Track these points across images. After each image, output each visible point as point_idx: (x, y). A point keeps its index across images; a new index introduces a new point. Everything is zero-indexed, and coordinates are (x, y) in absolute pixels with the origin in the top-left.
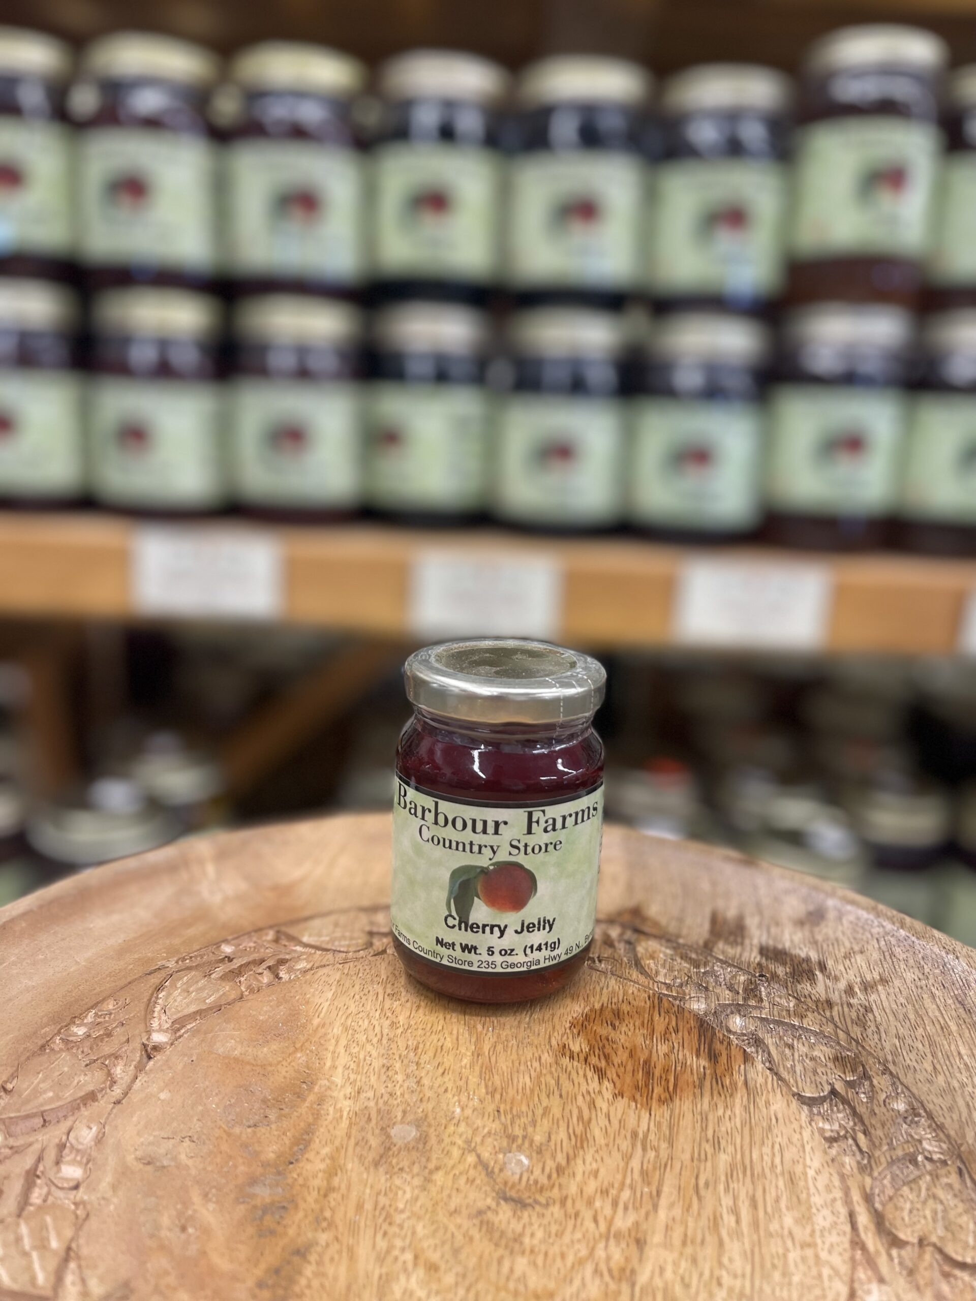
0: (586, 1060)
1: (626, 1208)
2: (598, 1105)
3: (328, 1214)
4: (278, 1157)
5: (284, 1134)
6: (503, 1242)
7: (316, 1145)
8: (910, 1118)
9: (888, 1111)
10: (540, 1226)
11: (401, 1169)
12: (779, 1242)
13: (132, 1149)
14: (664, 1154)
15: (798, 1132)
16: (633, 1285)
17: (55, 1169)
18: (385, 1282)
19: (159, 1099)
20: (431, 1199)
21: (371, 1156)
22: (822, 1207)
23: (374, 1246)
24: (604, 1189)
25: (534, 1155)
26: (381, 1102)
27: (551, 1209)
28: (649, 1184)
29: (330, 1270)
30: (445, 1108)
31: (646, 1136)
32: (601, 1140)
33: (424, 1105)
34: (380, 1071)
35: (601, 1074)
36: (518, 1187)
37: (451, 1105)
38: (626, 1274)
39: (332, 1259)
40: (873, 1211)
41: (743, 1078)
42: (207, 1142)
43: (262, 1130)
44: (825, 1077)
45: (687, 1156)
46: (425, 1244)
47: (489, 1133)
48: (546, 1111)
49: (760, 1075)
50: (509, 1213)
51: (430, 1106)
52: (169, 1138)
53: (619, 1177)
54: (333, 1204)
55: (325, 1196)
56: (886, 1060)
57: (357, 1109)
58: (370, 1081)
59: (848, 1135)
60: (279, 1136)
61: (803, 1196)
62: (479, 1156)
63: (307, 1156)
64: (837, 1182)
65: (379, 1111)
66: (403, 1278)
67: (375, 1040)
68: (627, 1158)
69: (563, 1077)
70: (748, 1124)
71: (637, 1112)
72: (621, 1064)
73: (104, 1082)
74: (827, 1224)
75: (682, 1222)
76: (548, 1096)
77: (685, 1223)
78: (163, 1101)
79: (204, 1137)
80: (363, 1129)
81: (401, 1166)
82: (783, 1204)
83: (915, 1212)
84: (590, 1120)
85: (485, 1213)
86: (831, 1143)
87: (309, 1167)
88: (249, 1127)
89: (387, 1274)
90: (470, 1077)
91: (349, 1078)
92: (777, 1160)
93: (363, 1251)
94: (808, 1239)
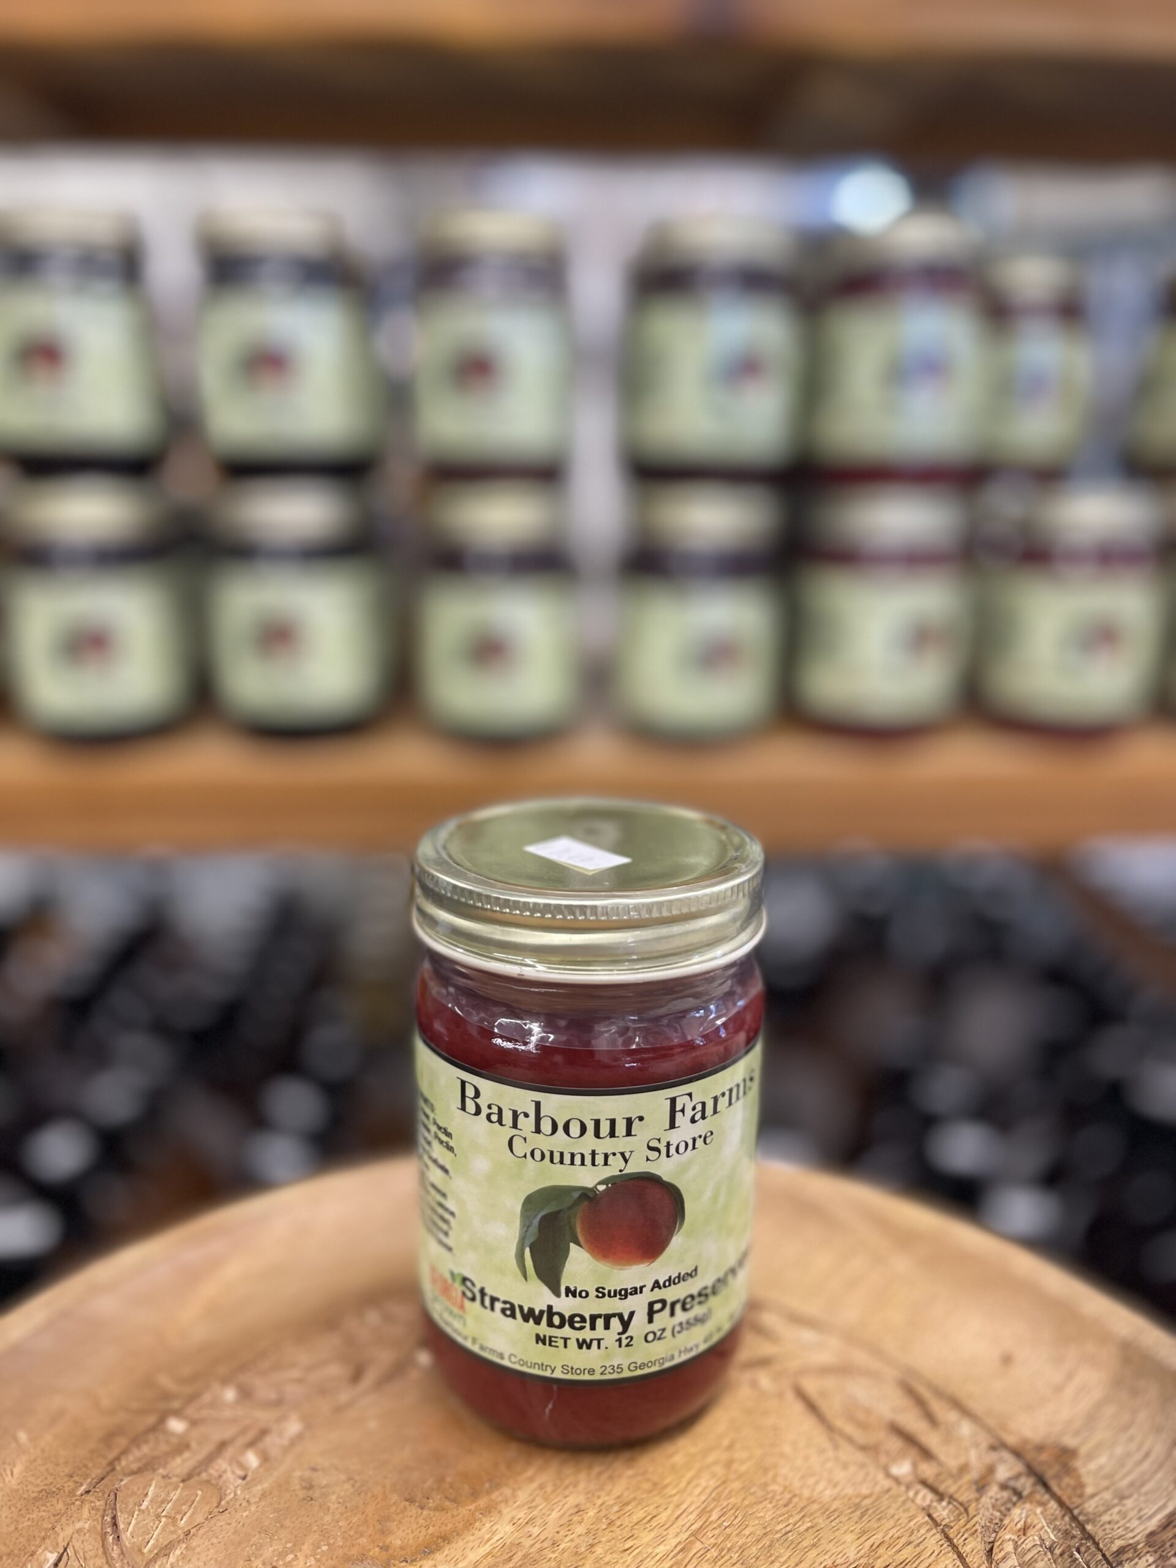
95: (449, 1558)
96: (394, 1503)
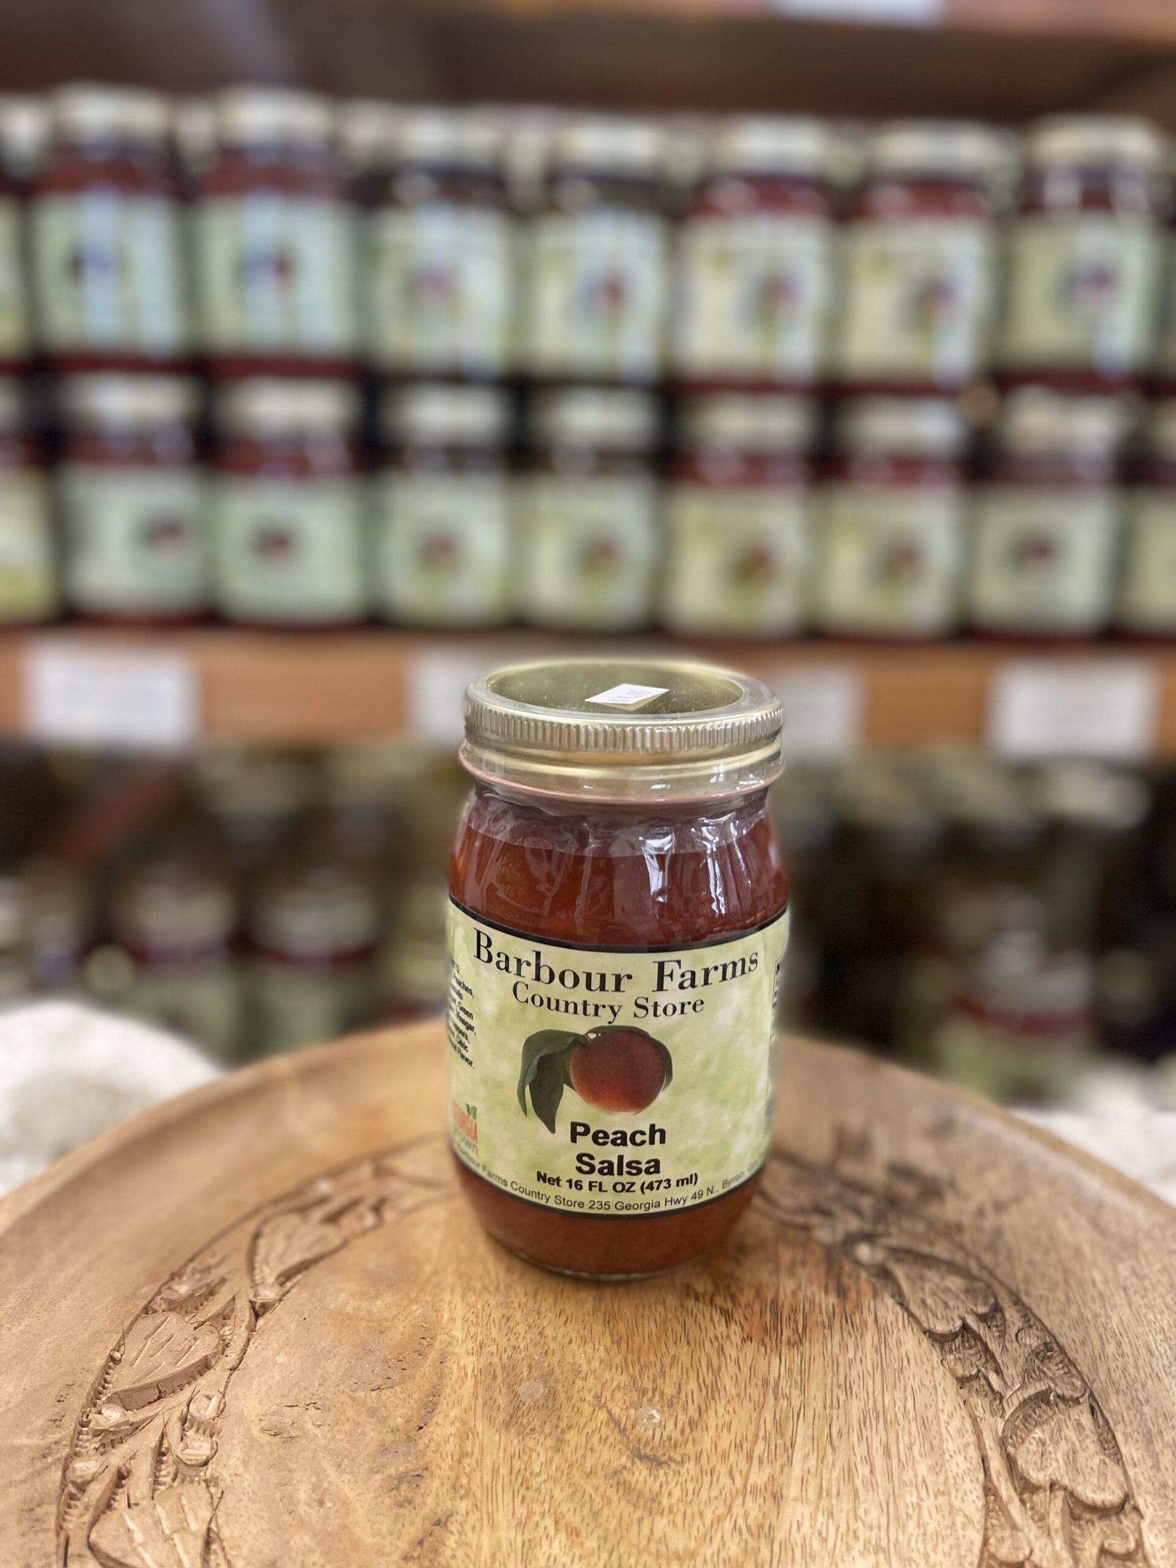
0: (711, 1301)
1: (761, 1462)
2: (726, 1352)
3: (464, 1481)
4: (407, 1422)
5: (410, 1396)
6: (642, 1502)
7: (442, 1407)
8: (1042, 1353)
9: (1020, 1346)
10: (677, 1484)
11: (533, 1430)
12: (914, 1492)
13: (256, 1420)
14: (796, 1403)
15: (930, 1374)
16: (772, 1541)
17: (181, 1445)
18: (529, 1547)
19: (276, 1363)
20: (566, 1461)
21: (500, 1419)
22: (955, 1452)
23: (514, 1514)
24: (738, 1442)
25: (666, 1408)
26: (505, 1357)
27: (687, 1465)
28: (783, 1436)
29: (472, 1538)
30: (571, 1361)
31: (777, 1384)
32: (732, 1390)
33: (549, 1359)
34: (500, 1322)
35: (728, 1316)
36: (651, 1445)
37: (577, 1357)
38: (764, 1531)
39: (474, 1528)
40: (1005, 1456)
41: (872, 1316)
42: (332, 1408)
43: (386, 1394)
44: (956, 1312)
45: (821, 1404)
46: (564, 1508)
47: (618, 1386)
48: (674, 1360)
49: (890, 1311)
50: (645, 1473)
51: (555, 1360)
52: (292, 1406)
53: (752, 1428)
54: (468, 1469)
55: (460, 1461)
56: (1018, 1291)
57: (481, 1366)
58: (491, 1334)
59: (980, 1375)
60: (405, 1399)
61: (935, 1442)
62: (609, 1412)
63: (434, 1420)
64: (969, 1426)
65: (504, 1367)
66: (545, 1544)
67: (492, 1288)
68: (760, 1407)
69: (690, 1322)
70: (880, 1366)
71: (767, 1357)
72: (747, 1305)
73: (216, 1347)
74: (960, 1472)
75: (816, 1475)
76: (676, 1343)
77: (819, 1474)
78: (281, 1365)
79: (328, 1404)
80: (489, 1387)
81: (532, 1426)
82: (916, 1450)
83: (1047, 1455)
84: (720, 1368)
85: (621, 1473)
86: (963, 1383)
87: (439, 1430)
88: (373, 1390)
89: (530, 1541)
90: (594, 1325)
91: (469, 1331)
92: (910, 1405)
93: (503, 1517)
94: (942, 1488)
95: (451, 1404)
96: (366, 1397)
